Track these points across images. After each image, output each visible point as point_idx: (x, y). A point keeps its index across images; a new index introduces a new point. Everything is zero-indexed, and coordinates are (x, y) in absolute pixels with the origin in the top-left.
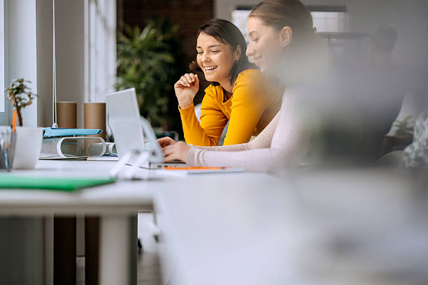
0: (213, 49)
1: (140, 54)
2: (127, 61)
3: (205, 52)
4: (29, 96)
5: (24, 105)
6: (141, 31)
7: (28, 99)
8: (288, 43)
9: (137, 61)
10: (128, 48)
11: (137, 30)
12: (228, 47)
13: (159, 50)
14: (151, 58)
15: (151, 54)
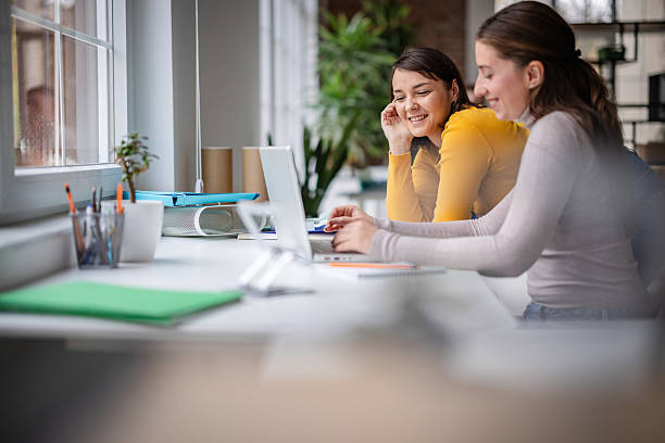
0: (421, 89)
1: (348, 55)
2: (328, 66)
3: (409, 97)
4: (144, 159)
5: (138, 170)
6: (349, 19)
7: (143, 163)
8: (538, 83)
9: (343, 66)
10: (330, 47)
11: (343, 19)
12: (440, 84)
13: (375, 49)
14: (362, 61)
15: (363, 55)
